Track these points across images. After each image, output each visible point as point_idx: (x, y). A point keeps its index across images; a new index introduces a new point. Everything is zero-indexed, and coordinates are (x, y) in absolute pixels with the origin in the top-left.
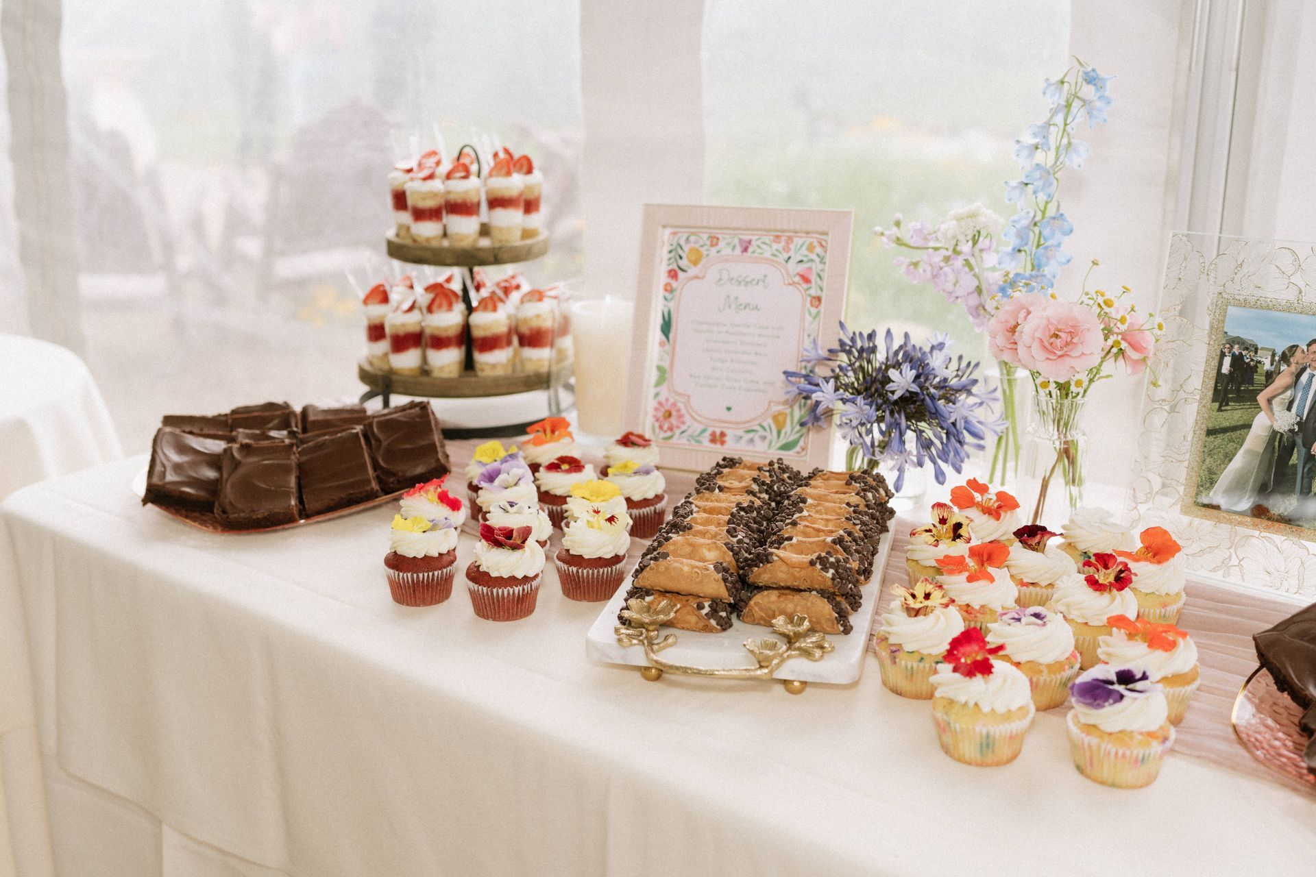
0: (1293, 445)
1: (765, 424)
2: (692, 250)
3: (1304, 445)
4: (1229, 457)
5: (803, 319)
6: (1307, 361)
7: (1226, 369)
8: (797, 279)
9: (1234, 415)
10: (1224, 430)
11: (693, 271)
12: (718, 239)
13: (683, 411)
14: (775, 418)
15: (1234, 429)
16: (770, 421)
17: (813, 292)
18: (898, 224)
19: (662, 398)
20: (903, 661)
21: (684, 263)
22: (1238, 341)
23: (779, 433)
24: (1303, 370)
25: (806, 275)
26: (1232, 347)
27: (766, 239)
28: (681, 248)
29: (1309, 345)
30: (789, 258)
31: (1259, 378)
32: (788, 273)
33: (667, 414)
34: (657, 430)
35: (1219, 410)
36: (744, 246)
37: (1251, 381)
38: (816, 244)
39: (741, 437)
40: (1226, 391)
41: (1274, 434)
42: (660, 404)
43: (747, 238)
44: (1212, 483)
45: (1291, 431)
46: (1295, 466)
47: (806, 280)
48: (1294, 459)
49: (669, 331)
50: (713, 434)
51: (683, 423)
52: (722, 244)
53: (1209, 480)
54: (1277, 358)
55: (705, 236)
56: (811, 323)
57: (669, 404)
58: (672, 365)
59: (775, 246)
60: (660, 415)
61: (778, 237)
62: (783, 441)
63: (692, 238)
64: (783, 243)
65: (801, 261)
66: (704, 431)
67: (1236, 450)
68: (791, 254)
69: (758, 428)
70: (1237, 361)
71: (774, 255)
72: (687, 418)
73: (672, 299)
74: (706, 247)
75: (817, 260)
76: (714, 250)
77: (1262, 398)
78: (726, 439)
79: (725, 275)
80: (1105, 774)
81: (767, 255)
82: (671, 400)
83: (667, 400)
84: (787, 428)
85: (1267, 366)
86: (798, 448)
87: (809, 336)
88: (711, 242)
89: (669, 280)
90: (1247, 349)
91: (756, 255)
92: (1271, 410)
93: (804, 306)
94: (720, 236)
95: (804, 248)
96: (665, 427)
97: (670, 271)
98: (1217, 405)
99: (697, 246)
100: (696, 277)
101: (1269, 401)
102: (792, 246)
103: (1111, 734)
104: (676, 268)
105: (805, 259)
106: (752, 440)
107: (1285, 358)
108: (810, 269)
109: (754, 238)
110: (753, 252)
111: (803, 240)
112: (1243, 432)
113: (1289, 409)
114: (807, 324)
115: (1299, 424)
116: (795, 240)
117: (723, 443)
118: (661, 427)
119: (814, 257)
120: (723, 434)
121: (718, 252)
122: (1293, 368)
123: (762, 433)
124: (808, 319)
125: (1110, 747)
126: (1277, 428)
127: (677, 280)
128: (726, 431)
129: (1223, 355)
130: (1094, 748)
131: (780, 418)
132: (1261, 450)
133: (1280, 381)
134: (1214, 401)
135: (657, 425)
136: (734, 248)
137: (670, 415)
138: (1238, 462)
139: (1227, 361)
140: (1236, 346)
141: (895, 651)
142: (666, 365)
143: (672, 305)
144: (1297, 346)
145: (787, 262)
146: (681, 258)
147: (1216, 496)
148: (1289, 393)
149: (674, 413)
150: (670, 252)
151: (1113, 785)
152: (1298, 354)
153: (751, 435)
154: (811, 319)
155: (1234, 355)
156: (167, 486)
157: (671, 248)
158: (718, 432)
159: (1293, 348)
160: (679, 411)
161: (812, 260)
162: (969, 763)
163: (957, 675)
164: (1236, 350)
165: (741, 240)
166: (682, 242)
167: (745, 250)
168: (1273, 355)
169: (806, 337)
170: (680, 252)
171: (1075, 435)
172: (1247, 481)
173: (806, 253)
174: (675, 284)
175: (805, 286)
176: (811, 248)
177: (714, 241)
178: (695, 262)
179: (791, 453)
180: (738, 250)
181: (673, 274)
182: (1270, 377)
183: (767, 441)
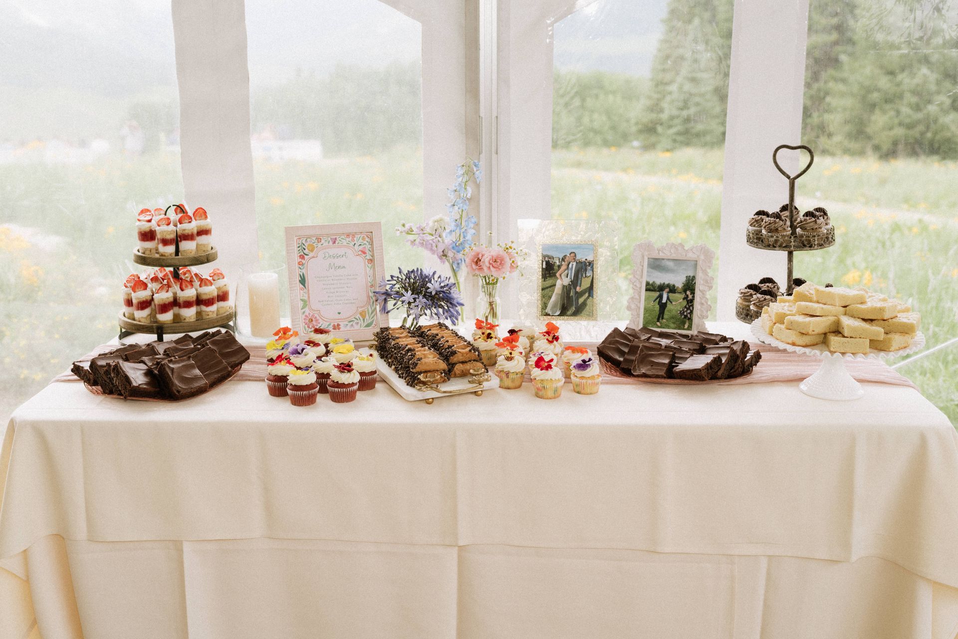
0: (571, 289)
1: (357, 318)
2: (309, 245)
3: (574, 288)
4: (550, 297)
5: (366, 270)
6: (570, 260)
7: (544, 266)
8: (360, 253)
9: (549, 282)
10: (547, 288)
11: (311, 255)
12: (321, 239)
13: (318, 318)
14: (361, 314)
15: (550, 287)
16: (359, 315)
17: (368, 257)
18: (404, 225)
19: (307, 313)
20: (511, 376)
21: (306, 251)
22: (548, 256)
23: (364, 320)
24: (570, 263)
25: (364, 250)
26: (545, 258)
27: (343, 237)
28: (304, 245)
29: (570, 254)
30: (355, 244)
31: (556, 268)
32: (355, 251)
33: (310, 320)
34: (307, 329)
35: (544, 281)
36: (334, 240)
37: (553, 269)
38: (365, 237)
39: (347, 325)
40: (545, 274)
41: (564, 286)
42: (306, 316)
43: (334, 237)
44: (546, 307)
45: (569, 284)
46: (572, 296)
47: (364, 253)
48: (572, 294)
49: (305, 282)
50: (334, 326)
51: (319, 323)
52: (323, 241)
53: (545, 306)
54: (561, 260)
55: (314, 238)
56: (369, 271)
57: (310, 315)
58: (309, 297)
59: (348, 239)
60: (307, 321)
61: (348, 235)
62: (365, 324)
63: (308, 240)
64: (351, 238)
65: (360, 245)
66: (330, 325)
67: (552, 294)
68: (355, 242)
69: (354, 319)
70: (548, 263)
71: (347, 243)
72: (320, 321)
73: (303, 269)
74: (316, 243)
75: (367, 244)
76: (320, 244)
77: (558, 275)
78: (340, 327)
79: (327, 255)
80: (589, 391)
81: (345, 244)
82: (312, 314)
83: (309, 314)
84: (367, 317)
85: (558, 263)
86: (373, 325)
87: (369, 276)
88: (318, 241)
89: (301, 260)
90: (550, 258)
91: (340, 244)
92: (561, 278)
93: (365, 263)
94: (321, 238)
95: (361, 239)
96: (311, 327)
97: (300, 256)
98: (543, 279)
99: (311, 243)
100: (313, 257)
101: (560, 275)
102: (355, 239)
103: (589, 378)
104: (302, 254)
105: (362, 244)
106: (352, 325)
107: (563, 260)
108: (365, 248)
109: (337, 237)
110: (338, 243)
111: (360, 236)
112: (554, 287)
113: (567, 277)
114: (368, 272)
115: (571, 281)
116: (356, 236)
117: (339, 329)
118: (308, 327)
119: (365, 242)
120: (338, 325)
121: (322, 245)
122: (566, 263)
123: (356, 321)
124: (368, 269)
125: (590, 381)
126: (564, 284)
127: (304, 260)
128: (339, 323)
129: (543, 261)
130: (585, 383)
131: (363, 313)
132: (560, 293)
133: (563, 268)
134: (542, 278)
135: (306, 326)
136: (329, 242)
137: (312, 321)
138: (553, 299)
139: (544, 263)
140: (546, 258)
141: (507, 374)
142: (306, 298)
143: (304, 271)
144: (566, 255)
145: (354, 246)
146: (305, 249)
147: (548, 310)
148: (566, 272)
149: (313, 319)
150: (299, 247)
151: (591, 394)
152: (567, 258)
153: (351, 323)
154: (369, 269)
155: (546, 261)
156: (141, 386)
157: (298, 245)
158: (336, 324)
159: (565, 256)
160: (316, 318)
161: (365, 244)
162: (551, 399)
163: (544, 371)
164: (547, 259)
165: (331, 239)
166: (304, 242)
167: (334, 242)
168: (559, 259)
169: (368, 277)
170: (304, 247)
171: (498, 300)
172: (558, 305)
173: (362, 241)
174: (304, 261)
175: (364, 255)
176: (363, 239)
177: (319, 240)
178: (312, 251)
179: (370, 327)
180: (331, 243)
181: (302, 257)
182: (559, 267)
183: (359, 324)
